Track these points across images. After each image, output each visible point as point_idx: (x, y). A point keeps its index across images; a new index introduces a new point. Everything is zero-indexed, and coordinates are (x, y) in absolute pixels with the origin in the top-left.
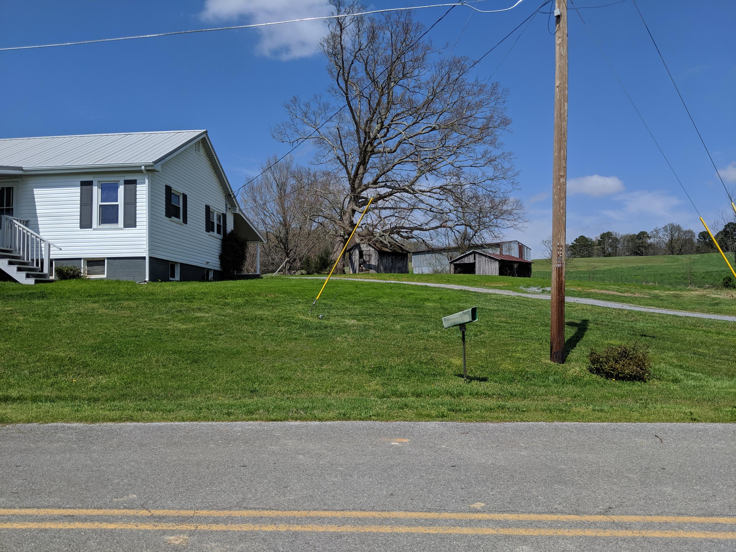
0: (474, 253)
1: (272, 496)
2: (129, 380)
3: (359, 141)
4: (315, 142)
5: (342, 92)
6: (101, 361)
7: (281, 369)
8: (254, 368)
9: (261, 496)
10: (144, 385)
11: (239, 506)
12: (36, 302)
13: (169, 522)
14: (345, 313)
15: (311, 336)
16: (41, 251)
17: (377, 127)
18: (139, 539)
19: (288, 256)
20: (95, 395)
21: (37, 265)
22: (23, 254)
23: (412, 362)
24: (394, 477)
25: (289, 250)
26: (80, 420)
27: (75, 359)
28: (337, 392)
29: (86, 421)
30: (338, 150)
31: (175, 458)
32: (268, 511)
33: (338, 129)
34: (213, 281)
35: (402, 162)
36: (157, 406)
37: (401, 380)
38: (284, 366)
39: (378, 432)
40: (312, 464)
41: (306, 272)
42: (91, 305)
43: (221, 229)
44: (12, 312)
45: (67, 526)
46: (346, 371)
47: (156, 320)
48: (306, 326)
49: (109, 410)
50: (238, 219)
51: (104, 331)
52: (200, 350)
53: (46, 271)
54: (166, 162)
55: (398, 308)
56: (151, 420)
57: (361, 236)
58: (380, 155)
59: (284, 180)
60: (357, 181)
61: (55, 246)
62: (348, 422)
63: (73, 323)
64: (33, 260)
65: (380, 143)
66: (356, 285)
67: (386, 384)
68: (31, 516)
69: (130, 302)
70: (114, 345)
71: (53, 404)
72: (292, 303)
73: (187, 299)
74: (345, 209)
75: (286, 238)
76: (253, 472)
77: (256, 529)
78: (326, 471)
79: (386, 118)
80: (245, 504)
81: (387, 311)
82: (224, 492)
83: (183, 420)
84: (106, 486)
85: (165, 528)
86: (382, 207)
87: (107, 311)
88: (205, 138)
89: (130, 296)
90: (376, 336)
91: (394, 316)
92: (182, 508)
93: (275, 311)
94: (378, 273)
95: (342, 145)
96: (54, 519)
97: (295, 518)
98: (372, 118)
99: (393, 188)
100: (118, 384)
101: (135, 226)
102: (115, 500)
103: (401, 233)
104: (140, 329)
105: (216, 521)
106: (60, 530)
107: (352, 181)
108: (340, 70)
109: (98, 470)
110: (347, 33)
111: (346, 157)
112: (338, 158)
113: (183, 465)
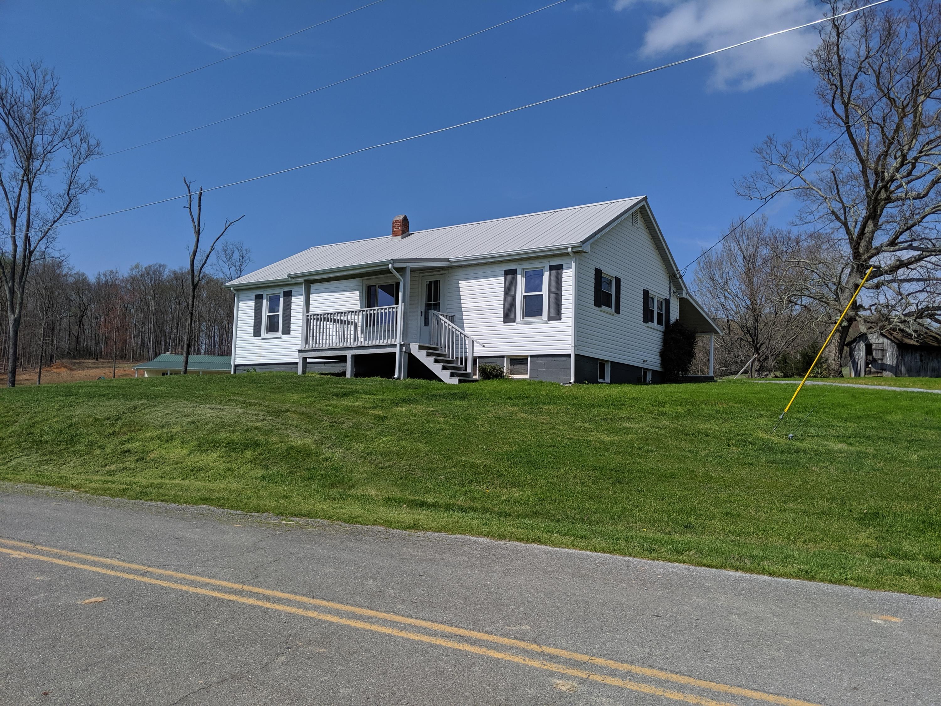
1: (686, 659)
2: (543, 496)
3: (867, 186)
4: (798, 194)
5: (840, 121)
6: (516, 472)
7: (727, 502)
8: (692, 498)
9: (673, 656)
10: (559, 504)
11: (643, 662)
12: (458, 403)
13: (559, 663)
14: (828, 433)
15: (772, 462)
16: (465, 348)
17: (895, 164)
18: (524, 675)
19: (758, 353)
20: (507, 509)
21: (461, 364)
22: (449, 351)
23: (931, 511)
24: (865, 665)
25: (759, 344)
26: (487, 535)
27: (490, 467)
28: (806, 541)
29: (493, 537)
30: (834, 202)
31: (579, 593)
32: (678, 675)
33: (833, 172)
34: (651, 384)
35: (938, 210)
36: (568, 530)
37: (909, 535)
38: (731, 499)
39: (855, 602)
40: (748, 629)
41: (782, 374)
42: (510, 409)
43: (664, 318)
44: (434, 413)
45: (456, 645)
46: (821, 514)
47: (577, 429)
48: (768, 448)
49: (517, 528)
50: (685, 305)
51: (521, 438)
52: (626, 468)
53: (469, 370)
54: (596, 241)
55: (917, 429)
56: (560, 545)
57: (869, 322)
58: (900, 203)
59: (752, 250)
60: (863, 244)
61: (478, 343)
62: (812, 583)
63: (490, 427)
64: (457, 358)
65: (901, 186)
66: (853, 394)
67: (883, 538)
68: (425, 629)
69: (550, 407)
70: (530, 455)
71: (464, 514)
72: (751, 416)
73: (615, 405)
74: (843, 284)
75: (755, 328)
76: (668, 626)
77: (658, 693)
78: (765, 640)
79: (909, 149)
80: (650, 662)
81: (899, 433)
82: (628, 642)
83: (596, 550)
84: (500, 611)
85: (554, 669)
86: (904, 279)
87: (525, 415)
88: (644, 205)
89: (551, 399)
90: (876, 468)
91: (909, 442)
92: (576, 651)
93: (726, 425)
94: (896, 376)
95: (839, 195)
96: (445, 636)
97: (710, 691)
98: (887, 152)
99: (923, 250)
100: (531, 499)
101: (560, 319)
102: (507, 627)
103: (936, 317)
104: (559, 439)
105: (612, 673)
106: (449, 648)
107: (855, 245)
108: (836, 91)
109: (496, 593)
110: (848, 38)
111: (845, 210)
112: (833, 213)
113: (586, 602)
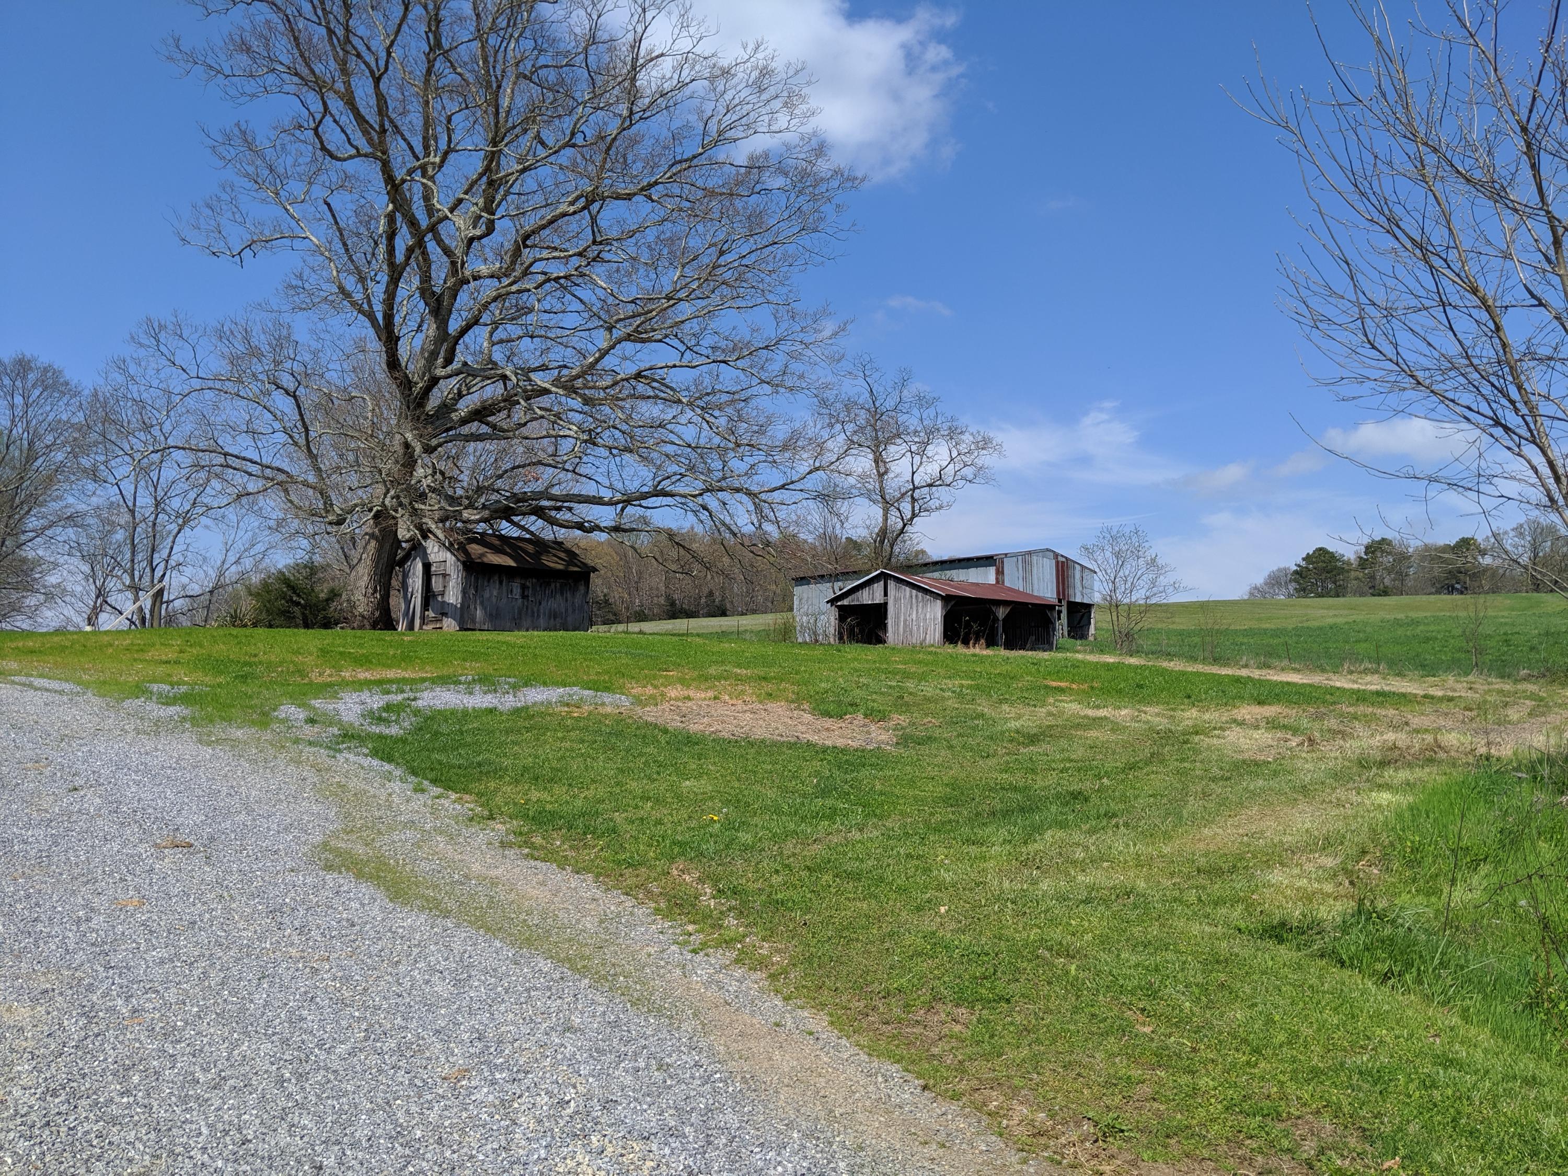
0: (884, 577)
94: (461, 628)
